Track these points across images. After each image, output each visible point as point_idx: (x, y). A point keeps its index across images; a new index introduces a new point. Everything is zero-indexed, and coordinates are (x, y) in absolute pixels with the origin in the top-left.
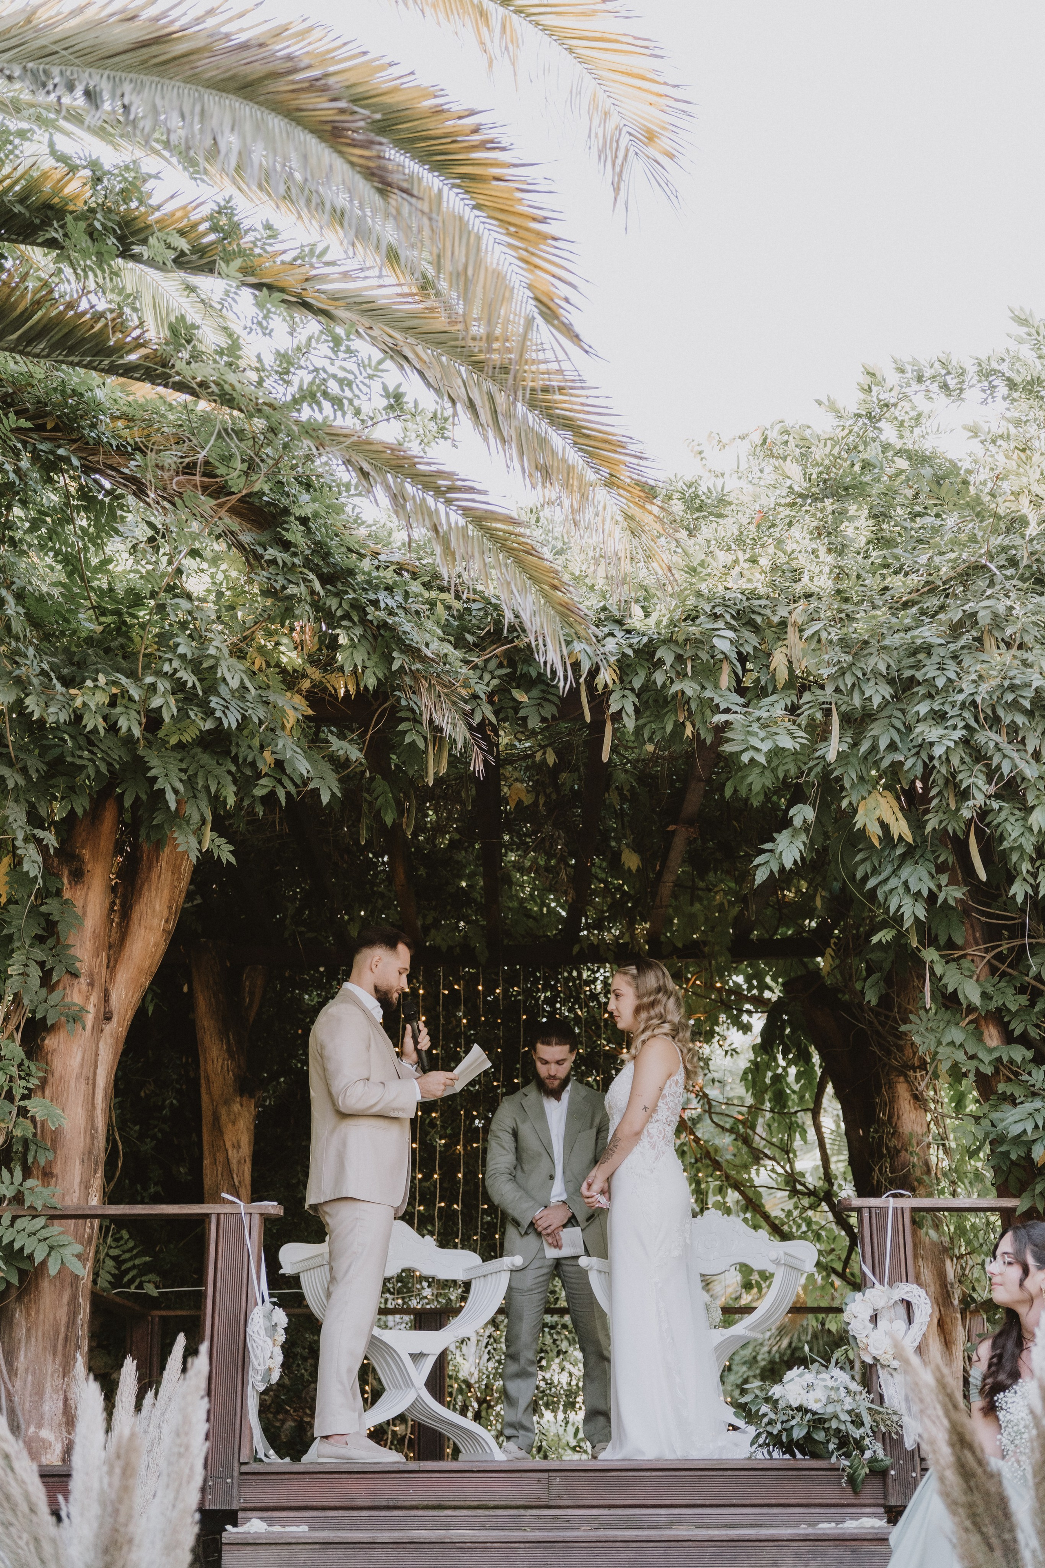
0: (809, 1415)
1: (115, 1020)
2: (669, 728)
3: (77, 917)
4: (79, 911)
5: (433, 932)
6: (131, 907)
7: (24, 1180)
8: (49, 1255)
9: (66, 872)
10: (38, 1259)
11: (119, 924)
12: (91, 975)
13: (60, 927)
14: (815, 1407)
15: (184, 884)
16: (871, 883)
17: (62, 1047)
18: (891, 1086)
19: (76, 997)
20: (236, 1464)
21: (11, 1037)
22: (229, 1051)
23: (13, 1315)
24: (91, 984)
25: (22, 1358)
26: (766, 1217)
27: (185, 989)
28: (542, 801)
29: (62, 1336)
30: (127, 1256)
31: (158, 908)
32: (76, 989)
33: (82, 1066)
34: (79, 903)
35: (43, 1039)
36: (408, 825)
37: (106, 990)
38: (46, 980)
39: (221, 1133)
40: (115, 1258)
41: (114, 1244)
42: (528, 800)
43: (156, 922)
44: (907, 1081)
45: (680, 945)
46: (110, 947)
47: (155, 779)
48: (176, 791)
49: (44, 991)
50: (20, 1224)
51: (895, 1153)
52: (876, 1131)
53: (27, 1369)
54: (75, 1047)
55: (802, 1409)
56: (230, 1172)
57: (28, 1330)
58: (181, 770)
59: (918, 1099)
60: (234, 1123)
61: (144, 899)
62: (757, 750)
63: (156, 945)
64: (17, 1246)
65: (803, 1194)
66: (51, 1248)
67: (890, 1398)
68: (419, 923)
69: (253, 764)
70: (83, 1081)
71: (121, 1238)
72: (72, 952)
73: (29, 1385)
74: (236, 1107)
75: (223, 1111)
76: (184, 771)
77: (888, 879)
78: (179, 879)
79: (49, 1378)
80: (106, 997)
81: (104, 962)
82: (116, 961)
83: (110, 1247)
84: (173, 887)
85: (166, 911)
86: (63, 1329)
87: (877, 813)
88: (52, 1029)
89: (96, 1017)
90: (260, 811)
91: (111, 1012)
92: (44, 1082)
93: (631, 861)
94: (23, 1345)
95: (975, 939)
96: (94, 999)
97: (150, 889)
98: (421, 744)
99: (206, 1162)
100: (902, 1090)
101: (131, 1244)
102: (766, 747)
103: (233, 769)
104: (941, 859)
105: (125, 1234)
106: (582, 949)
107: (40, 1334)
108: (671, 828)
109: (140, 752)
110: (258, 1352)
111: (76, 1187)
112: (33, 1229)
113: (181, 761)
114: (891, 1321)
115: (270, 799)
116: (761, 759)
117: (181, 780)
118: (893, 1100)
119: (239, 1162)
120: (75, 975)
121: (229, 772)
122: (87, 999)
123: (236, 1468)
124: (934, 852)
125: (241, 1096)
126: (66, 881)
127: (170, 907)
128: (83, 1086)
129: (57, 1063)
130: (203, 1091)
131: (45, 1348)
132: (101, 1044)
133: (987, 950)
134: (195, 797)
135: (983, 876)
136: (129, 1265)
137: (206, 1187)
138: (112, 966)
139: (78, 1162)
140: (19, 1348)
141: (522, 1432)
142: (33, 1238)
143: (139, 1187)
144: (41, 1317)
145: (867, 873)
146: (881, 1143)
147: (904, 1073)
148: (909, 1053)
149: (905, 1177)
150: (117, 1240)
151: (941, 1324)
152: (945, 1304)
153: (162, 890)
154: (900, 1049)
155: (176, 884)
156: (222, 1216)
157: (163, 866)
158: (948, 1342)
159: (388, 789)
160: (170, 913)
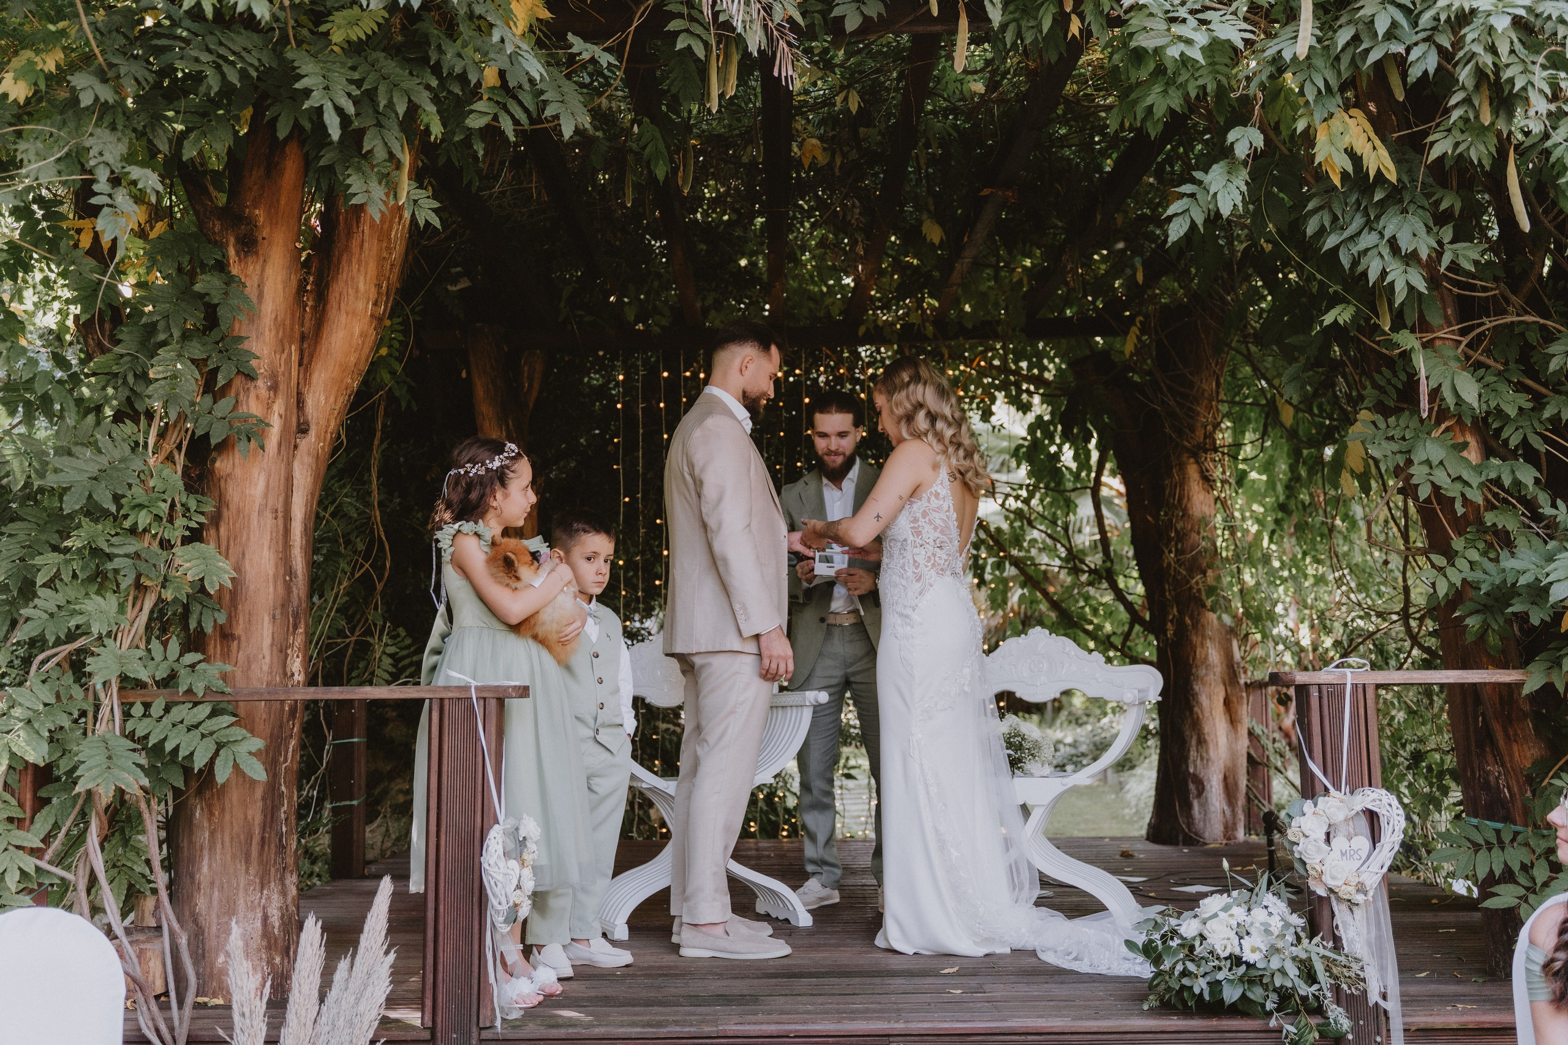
0: (1243, 968)
1: (313, 432)
2: (1047, 24)
3: (246, 300)
4: (251, 291)
5: (713, 314)
6: (327, 286)
7: (181, 655)
8: (216, 754)
9: (232, 240)
10: (199, 763)
11: (314, 308)
12: (273, 376)
13: (221, 312)
14: (1249, 956)
15: (397, 253)
16: (1331, 241)
17: (238, 471)
18: (1182, 467)
19: (253, 407)
20: (474, 1029)
21: (170, 458)
23: (193, 815)
24: (274, 388)
25: (205, 869)
27: (464, 375)
28: (838, 162)
29: (256, 839)
30: (404, 653)
31: (362, 287)
32: (252, 395)
33: (266, 496)
34: (251, 284)
35: (214, 461)
36: (685, 180)
37: (299, 394)
38: (210, 386)
40: (391, 656)
41: (390, 642)
42: (822, 159)
43: (360, 305)
44: (1197, 462)
45: (969, 326)
46: (303, 338)
47: (307, 93)
48: (339, 110)
49: (209, 398)
50: (177, 713)
51: (1181, 536)
52: (1166, 514)
53: (212, 883)
54: (255, 472)
55: (1236, 960)
57: (212, 833)
58: (351, 82)
59: (1207, 481)
61: (343, 277)
62: (1189, 42)
63: (364, 335)
64: (169, 747)
66: (220, 746)
67: (1351, 942)
68: (699, 305)
69: (463, 78)
70: (269, 515)
71: (398, 635)
72: (245, 346)
73: (215, 903)
76: (358, 83)
77: (1359, 233)
78: (388, 248)
79: (241, 894)
80: (300, 404)
81: (295, 357)
82: (311, 356)
84: (381, 260)
85: (373, 292)
86: (257, 831)
87: (1346, 141)
88: (224, 446)
89: (285, 429)
90: (480, 149)
91: (307, 423)
92: (216, 519)
93: (934, 233)
94: (206, 852)
95: (1446, 317)
96: (278, 407)
97: (350, 261)
98: (700, 52)
100: (1193, 471)
101: (408, 641)
102: (1201, 38)
103: (434, 83)
104: (1444, 206)
105: (402, 632)
106: (868, 329)
107: (227, 839)
108: (986, 192)
109: (289, 55)
110: (497, 890)
111: (266, 651)
112: (195, 721)
113: (353, 68)
114: (1350, 839)
115: (491, 132)
116: (1196, 54)
117: (349, 95)
118: (1183, 482)
120: (251, 377)
121: (428, 87)
122: (269, 407)
123: (475, 1034)
124: (1428, 196)
126: (232, 252)
127: (379, 286)
128: (269, 520)
129: (233, 493)
131: (234, 857)
132: (296, 466)
133: (1463, 332)
134: (379, 125)
135: (1525, 225)
136: (407, 661)
138: (305, 363)
139: (266, 619)
140: (201, 856)
141: (826, 868)
142: (196, 733)
144: (227, 817)
145: (1323, 227)
146: (1170, 525)
147: (1195, 456)
148: (1200, 434)
149: (1195, 559)
150: (393, 637)
151: (1227, 703)
152: (1231, 683)
153: (367, 263)
154: (1193, 430)
155: (385, 255)
156: (446, 702)
157: (367, 232)
158: (1233, 721)
159: (658, 135)
160: (379, 293)
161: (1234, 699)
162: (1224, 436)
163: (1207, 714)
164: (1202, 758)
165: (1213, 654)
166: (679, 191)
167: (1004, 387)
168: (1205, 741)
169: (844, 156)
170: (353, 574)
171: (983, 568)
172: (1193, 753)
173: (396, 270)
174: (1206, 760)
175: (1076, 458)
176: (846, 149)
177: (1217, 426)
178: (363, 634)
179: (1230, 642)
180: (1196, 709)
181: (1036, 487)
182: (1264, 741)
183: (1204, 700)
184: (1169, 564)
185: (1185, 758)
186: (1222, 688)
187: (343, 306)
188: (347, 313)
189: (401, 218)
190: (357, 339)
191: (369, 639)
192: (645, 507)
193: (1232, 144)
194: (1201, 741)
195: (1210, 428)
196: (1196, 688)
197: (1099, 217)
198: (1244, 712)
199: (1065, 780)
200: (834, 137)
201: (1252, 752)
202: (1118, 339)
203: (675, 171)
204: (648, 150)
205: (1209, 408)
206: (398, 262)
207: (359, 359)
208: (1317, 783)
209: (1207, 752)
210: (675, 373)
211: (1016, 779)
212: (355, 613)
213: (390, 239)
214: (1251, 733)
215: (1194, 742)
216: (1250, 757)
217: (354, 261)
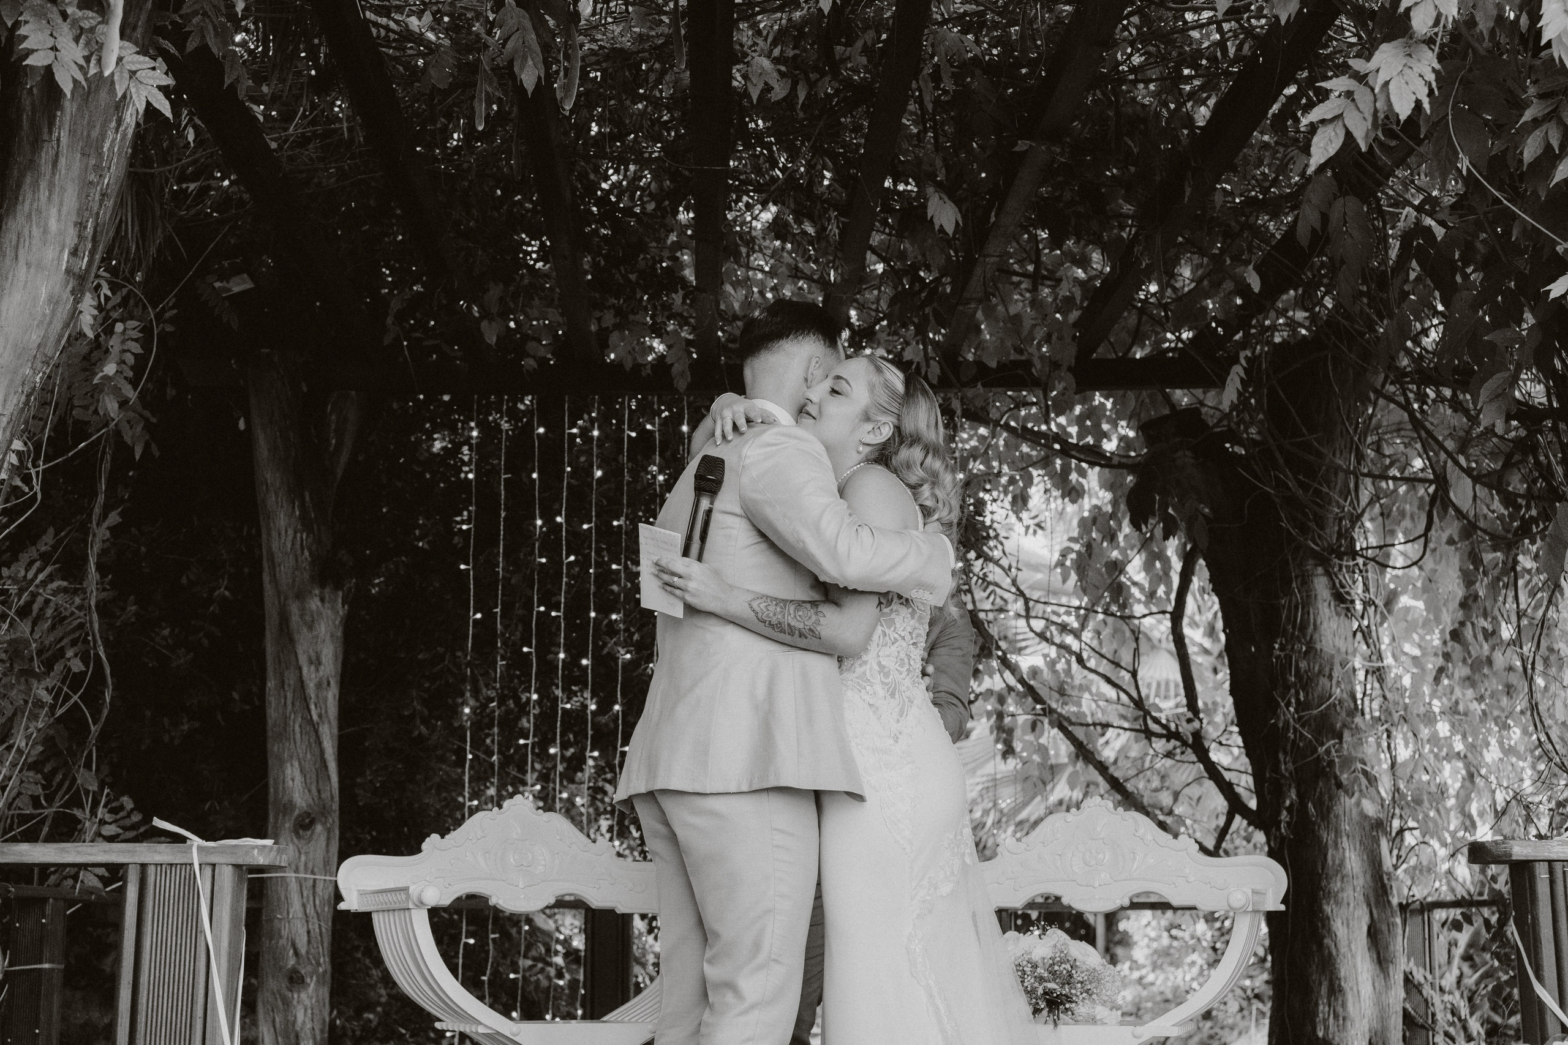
18: (1306, 581)
22: (303, 518)
26: (1102, 768)
27: (242, 425)
28: (802, 96)
31: (53, 224)
39: (292, 641)
41: (108, 817)
42: (778, 90)
43: (50, 254)
44: (1328, 574)
45: (993, 364)
51: (1306, 682)
52: (1282, 649)
56: (305, 700)
59: (1343, 601)
60: (311, 628)
61: (25, 206)
65: (1160, 736)
71: (122, 808)
74: (314, 604)
75: (294, 608)
78: (98, 168)
83: (102, 822)
84: (86, 186)
85: (71, 234)
93: (944, 214)
97: (36, 185)
99: (271, 684)
100: (1321, 586)
105: (127, 802)
118: (1308, 601)
119: (319, 686)
125: (322, 586)
127: (81, 225)
130: (266, 578)
137: (270, 722)
143: (166, 721)
145: (1548, 147)
146: (1286, 664)
147: (1323, 561)
148: (1332, 531)
149: (1325, 716)
150: (113, 811)
151: (1373, 933)
152: (1377, 903)
153: (63, 189)
154: (1321, 525)
155: (92, 177)
156: (151, 870)
157: (64, 140)
158: (1382, 960)
159: (528, 24)
160: (80, 237)
161: (1384, 928)
162: (1367, 535)
163: (1343, 950)
164: (1336, 1017)
165: (1352, 860)
166: (557, 107)
167: (1045, 463)
168: (1341, 990)
169: (812, 85)
170: (53, 708)
171: (1010, 732)
172: (1323, 1008)
173: (110, 203)
174: (1341, 1019)
175: (1148, 567)
176: (813, 76)
177: (1356, 519)
178: (66, 805)
179: (1377, 842)
180: (1327, 941)
181: (1090, 610)
182: (1427, 991)
183: (1338, 927)
184: (1287, 722)
185: (1310, 1015)
186: (1366, 910)
187: (21, 252)
188: (28, 265)
189: (119, 122)
190: (42, 306)
191: (77, 813)
192: (506, 627)
193: (1408, 10)
194: (1336, 990)
195: (1346, 523)
196: (1327, 909)
197: (1188, 191)
198: (1399, 943)
199: (1139, 1030)
200: (795, 57)
201: (1408, 1006)
202: (1212, 393)
203: (550, 77)
204: (510, 45)
205: (1345, 493)
206: (113, 191)
207: (45, 337)
208: (1549, 1019)
209: (1344, 1005)
210: (555, 428)
211: (1061, 1028)
212: (54, 772)
213: (100, 155)
214: (1408, 980)
215: (1324, 990)
216: (1407, 1016)
217: (43, 185)
